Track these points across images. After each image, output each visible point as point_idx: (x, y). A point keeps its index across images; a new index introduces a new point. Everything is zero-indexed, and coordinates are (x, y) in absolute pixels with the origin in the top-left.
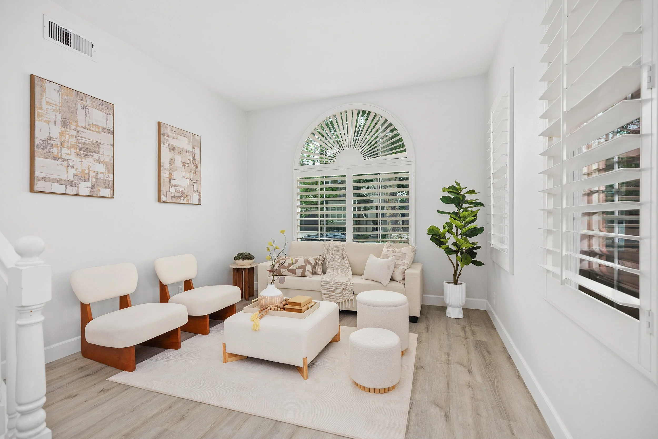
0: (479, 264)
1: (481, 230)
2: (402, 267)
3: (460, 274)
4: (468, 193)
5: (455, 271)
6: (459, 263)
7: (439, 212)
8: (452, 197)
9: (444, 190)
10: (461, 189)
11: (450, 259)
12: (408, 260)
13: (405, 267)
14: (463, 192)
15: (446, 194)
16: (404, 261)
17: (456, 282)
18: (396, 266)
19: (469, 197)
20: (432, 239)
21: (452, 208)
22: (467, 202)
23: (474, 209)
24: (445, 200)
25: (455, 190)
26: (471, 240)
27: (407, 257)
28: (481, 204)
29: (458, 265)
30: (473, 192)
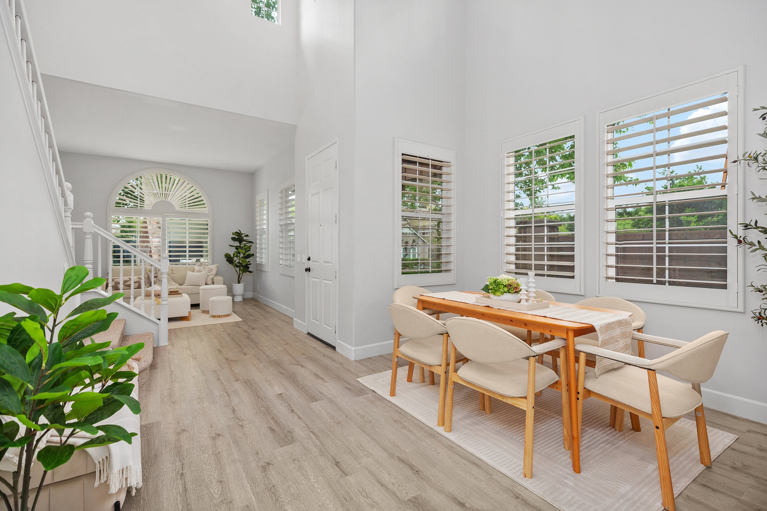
0: (251, 272)
1: (253, 255)
2: (211, 276)
3: (241, 278)
4: (245, 236)
5: (239, 277)
6: (241, 272)
7: (230, 246)
8: (237, 237)
9: (233, 234)
10: (242, 234)
11: (236, 271)
12: (214, 272)
13: (213, 276)
14: (243, 235)
15: (234, 236)
16: (212, 273)
17: (239, 283)
18: (208, 276)
19: (245, 238)
20: (227, 260)
21: (237, 244)
22: (245, 241)
23: (249, 245)
24: (233, 239)
25: (239, 234)
26: (247, 260)
27: (214, 270)
28: (252, 242)
29: (240, 274)
30: (247, 236)
